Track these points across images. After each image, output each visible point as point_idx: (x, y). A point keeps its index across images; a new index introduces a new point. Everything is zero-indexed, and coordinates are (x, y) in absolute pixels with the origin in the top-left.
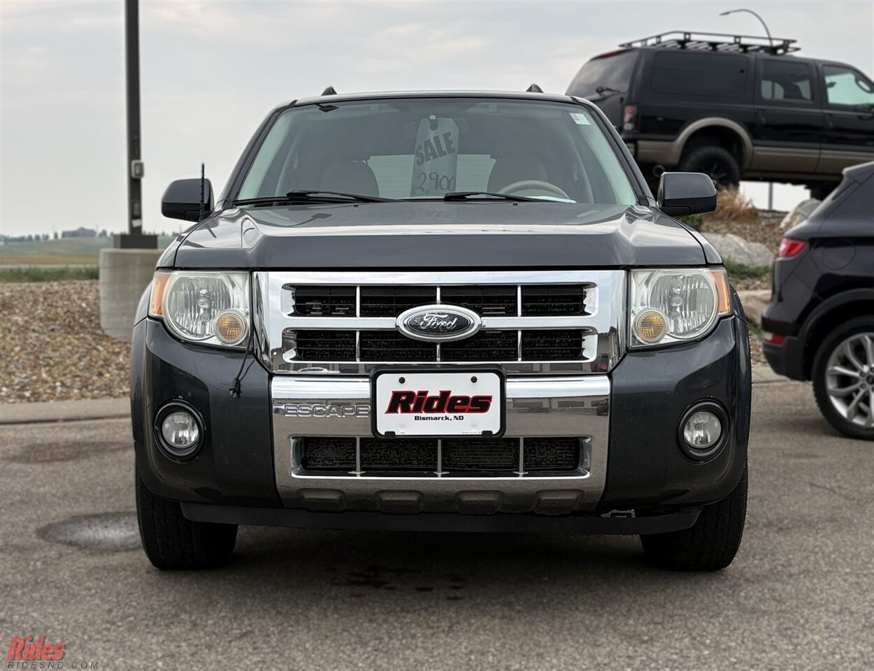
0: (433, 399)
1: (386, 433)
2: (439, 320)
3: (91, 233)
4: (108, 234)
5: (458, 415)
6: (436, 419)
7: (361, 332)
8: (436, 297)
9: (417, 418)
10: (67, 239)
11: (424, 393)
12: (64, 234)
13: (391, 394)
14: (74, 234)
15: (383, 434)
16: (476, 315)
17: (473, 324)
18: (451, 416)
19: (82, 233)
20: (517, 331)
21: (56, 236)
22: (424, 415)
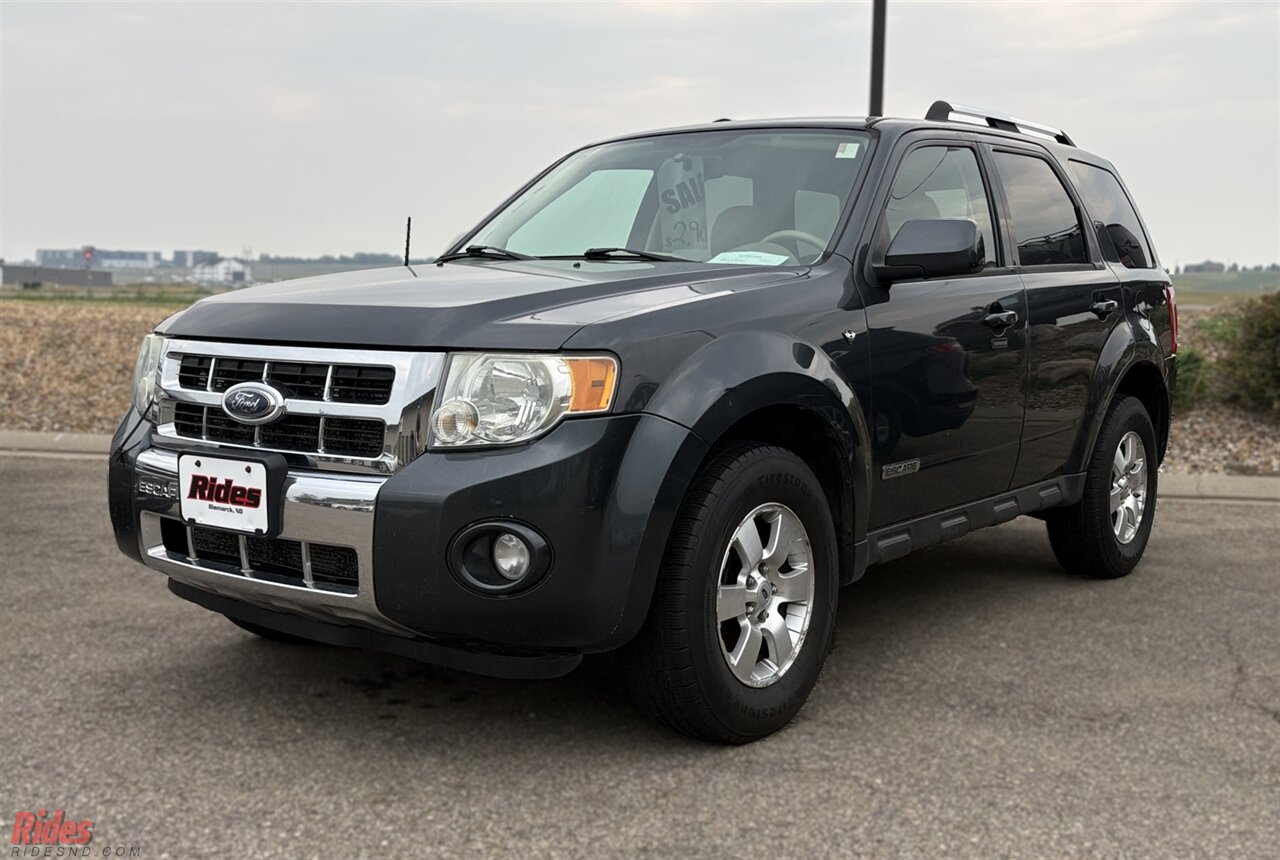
0: (220, 487)
1: (190, 519)
2: (247, 399)
3: (1219, 267)
4: (1240, 268)
5: (239, 507)
6: (224, 509)
7: (209, 408)
8: (262, 374)
9: (211, 507)
10: (1189, 274)
11: (214, 480)
12: (1187, 269)
13: (191, 478)
14: (1199, 268)
15: (187, 519)
16: (279, 396)
17: (274, 406)
18: (234, 507)
19: (1209, 267)
20: (319, 418)
21: (1177, 270)
22: (215, 503)
